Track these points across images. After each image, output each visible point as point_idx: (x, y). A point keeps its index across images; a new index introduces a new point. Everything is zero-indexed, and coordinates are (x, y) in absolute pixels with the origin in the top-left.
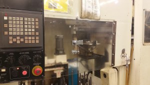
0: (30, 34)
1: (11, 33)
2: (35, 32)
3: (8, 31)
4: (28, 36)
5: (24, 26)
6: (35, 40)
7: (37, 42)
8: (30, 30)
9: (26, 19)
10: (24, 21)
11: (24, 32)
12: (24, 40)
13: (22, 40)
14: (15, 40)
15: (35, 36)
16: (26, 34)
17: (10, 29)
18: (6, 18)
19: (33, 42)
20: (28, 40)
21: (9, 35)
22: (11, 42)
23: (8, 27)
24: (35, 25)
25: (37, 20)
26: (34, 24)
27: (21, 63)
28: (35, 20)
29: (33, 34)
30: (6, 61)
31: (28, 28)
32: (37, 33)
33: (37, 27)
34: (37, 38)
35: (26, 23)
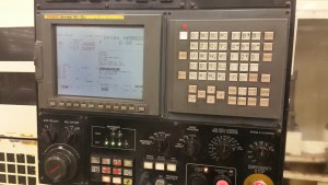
0: (244, 78)
1: (193, 76)
2: (259, 73)
3: (188, 71)
4: (239, 84)
5: (228, 57)
6: (258, 96)
7: (264, 103)
8: (244, 67)
9: (236, 35)
10: (230, 41)
11: (228, 72)
12: (227, 95)
13: (221, 95)
14: (202, 94)
15: (259, 85)
16: (233, 78)
17: (193, 66)
18: (183, 36)
19: (252, 102)
20: (237, 96)
21: (188, 82)
22: (192, 99)
23: (188, 60)
24: (262, 51)
25: (269, 35)
26: (258, 49)
27: (214, 155)
28: (263, 35)
29: (254, 78)
30: (179, 145)
31: (239, 62)
32: (266, 78)
33: (268, 58)
34: (265, 92)
35: (235, 46)
